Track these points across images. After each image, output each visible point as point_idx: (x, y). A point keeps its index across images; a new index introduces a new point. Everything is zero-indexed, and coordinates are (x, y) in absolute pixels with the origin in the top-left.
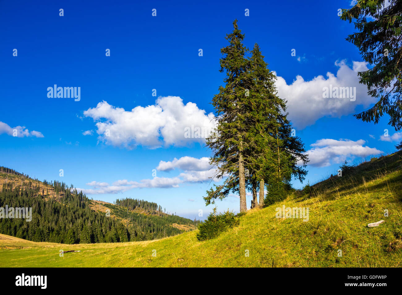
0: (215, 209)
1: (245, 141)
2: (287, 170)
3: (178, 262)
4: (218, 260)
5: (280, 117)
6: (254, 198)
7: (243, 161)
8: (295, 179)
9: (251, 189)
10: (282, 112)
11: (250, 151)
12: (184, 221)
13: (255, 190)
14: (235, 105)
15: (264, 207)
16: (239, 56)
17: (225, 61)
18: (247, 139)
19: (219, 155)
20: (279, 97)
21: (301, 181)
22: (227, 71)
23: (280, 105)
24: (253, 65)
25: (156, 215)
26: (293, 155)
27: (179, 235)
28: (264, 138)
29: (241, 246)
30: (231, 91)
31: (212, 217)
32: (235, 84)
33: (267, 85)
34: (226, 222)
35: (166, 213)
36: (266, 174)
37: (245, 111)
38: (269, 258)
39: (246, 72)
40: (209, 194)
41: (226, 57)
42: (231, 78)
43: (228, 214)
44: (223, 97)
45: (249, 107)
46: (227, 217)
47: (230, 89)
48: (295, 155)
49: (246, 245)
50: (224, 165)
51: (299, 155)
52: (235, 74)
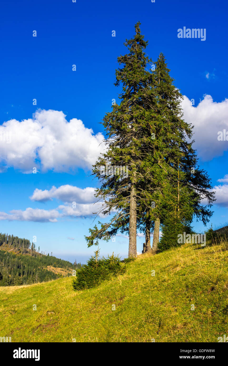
0: (97, 252)
1: (139, 172)
2: (187, 210)
3: (47, 315)
4: (96, 315)
5: (184, 145)
6: (147, 241)
7: (136, 195)
8: (197, 220)
9: (144, 230)
10: (187, 139)
11: (145, 184)
12: (62, 263)
13: (149, 231)
14: (130, 127)
15: (157, 252)
16: (139, 67)
17: (122, 72)
18: (142, 169)
19: (107, 187)
20: (184, 121)
21: (205, 224)
22: (124, 85)
23: (185, 130)
24: (156, 80)
25: (28, 254)
26: (196, 191)
27: (53, 281)
28: (162, 169)
29: (124, 300)
30: (126, 109)
31: (93, 261)
32: (132, 101)
33: (171, 105)
34: (110, 269)
35: (40, 252)
36: (162, 212)
37: (142, 135)
38: (156, 317)
39: (146, 87)
40: (92, 233)
41: (123, 67)
42: (128, 94)
43: (113, 259)
44: (116, 117)
45: (147, 130)
46: (111, 263)
47: (125, 108)
48: (199, 191)
49: (130, 298)
50: (112, 199)
51: (204, 192)
52: (133, 90)
